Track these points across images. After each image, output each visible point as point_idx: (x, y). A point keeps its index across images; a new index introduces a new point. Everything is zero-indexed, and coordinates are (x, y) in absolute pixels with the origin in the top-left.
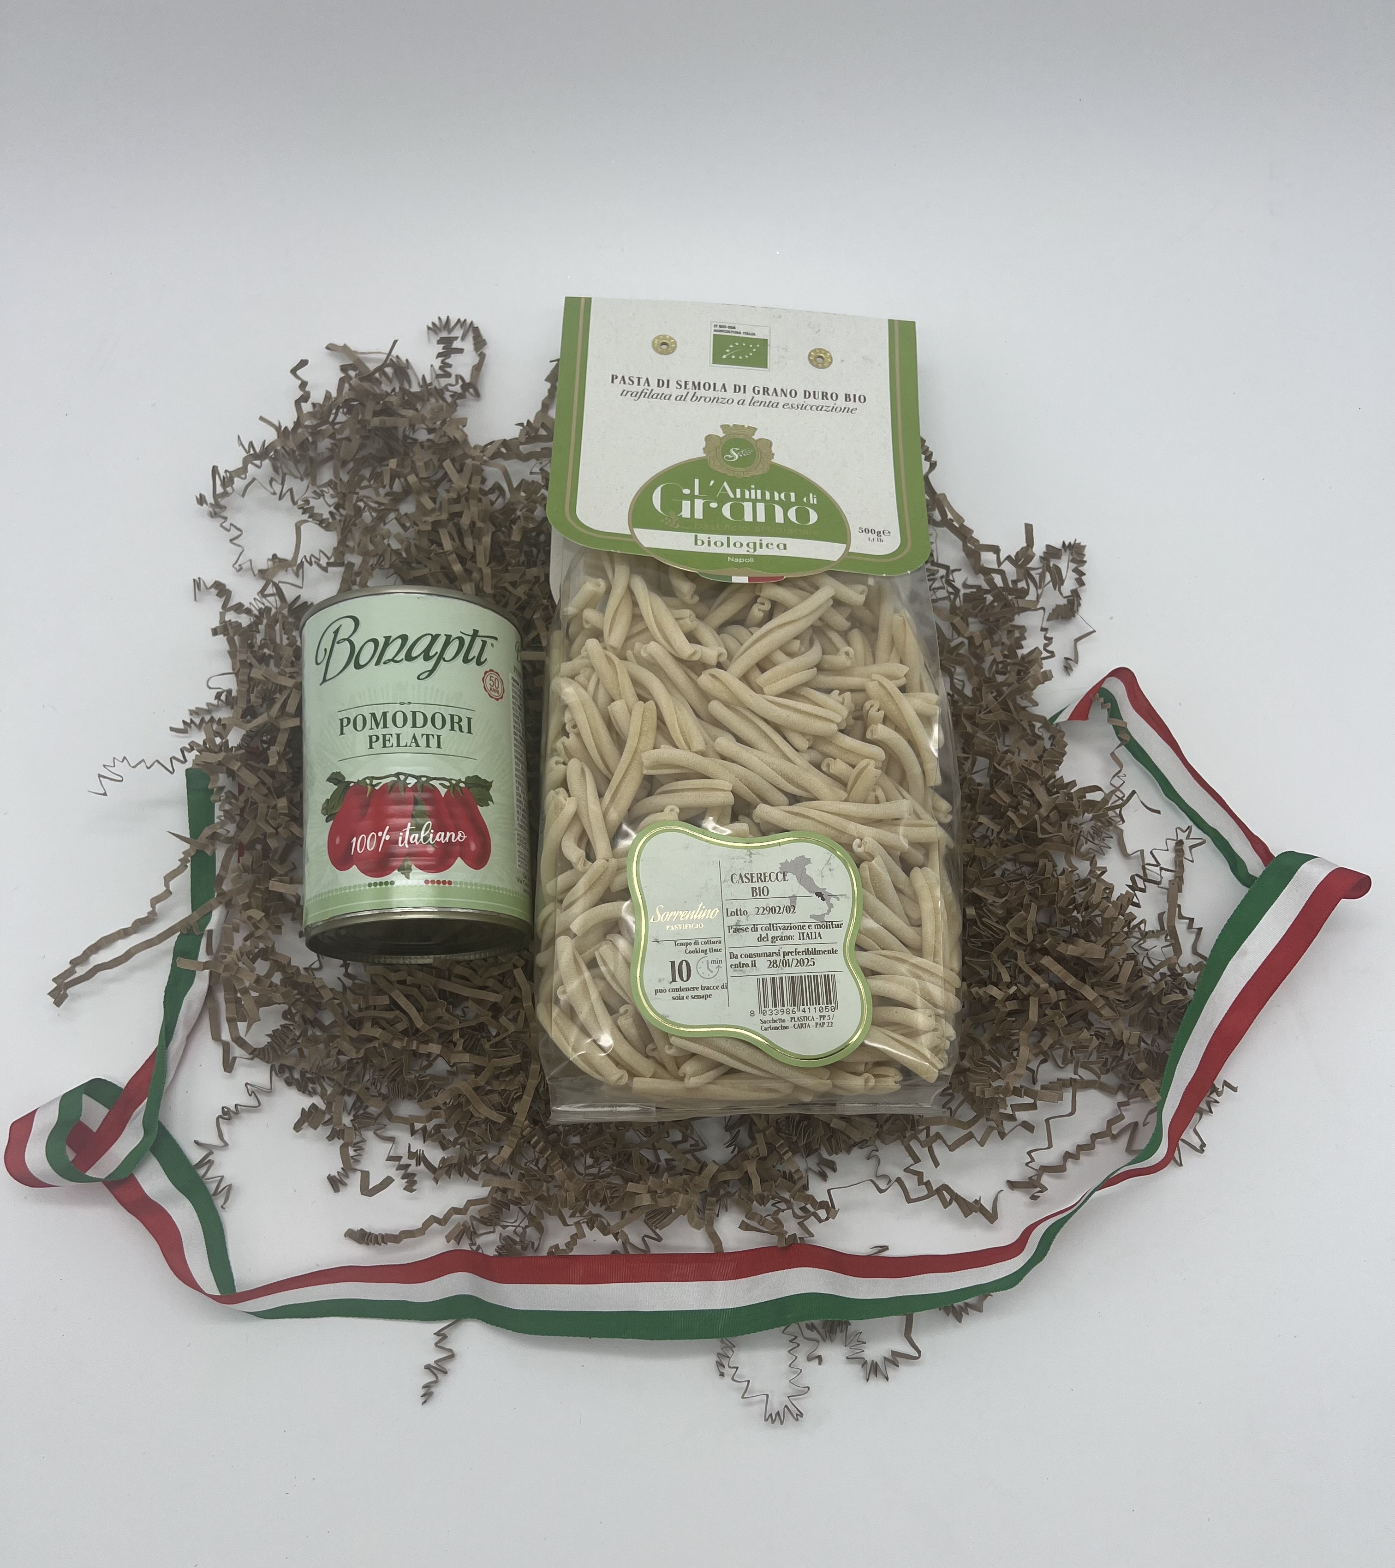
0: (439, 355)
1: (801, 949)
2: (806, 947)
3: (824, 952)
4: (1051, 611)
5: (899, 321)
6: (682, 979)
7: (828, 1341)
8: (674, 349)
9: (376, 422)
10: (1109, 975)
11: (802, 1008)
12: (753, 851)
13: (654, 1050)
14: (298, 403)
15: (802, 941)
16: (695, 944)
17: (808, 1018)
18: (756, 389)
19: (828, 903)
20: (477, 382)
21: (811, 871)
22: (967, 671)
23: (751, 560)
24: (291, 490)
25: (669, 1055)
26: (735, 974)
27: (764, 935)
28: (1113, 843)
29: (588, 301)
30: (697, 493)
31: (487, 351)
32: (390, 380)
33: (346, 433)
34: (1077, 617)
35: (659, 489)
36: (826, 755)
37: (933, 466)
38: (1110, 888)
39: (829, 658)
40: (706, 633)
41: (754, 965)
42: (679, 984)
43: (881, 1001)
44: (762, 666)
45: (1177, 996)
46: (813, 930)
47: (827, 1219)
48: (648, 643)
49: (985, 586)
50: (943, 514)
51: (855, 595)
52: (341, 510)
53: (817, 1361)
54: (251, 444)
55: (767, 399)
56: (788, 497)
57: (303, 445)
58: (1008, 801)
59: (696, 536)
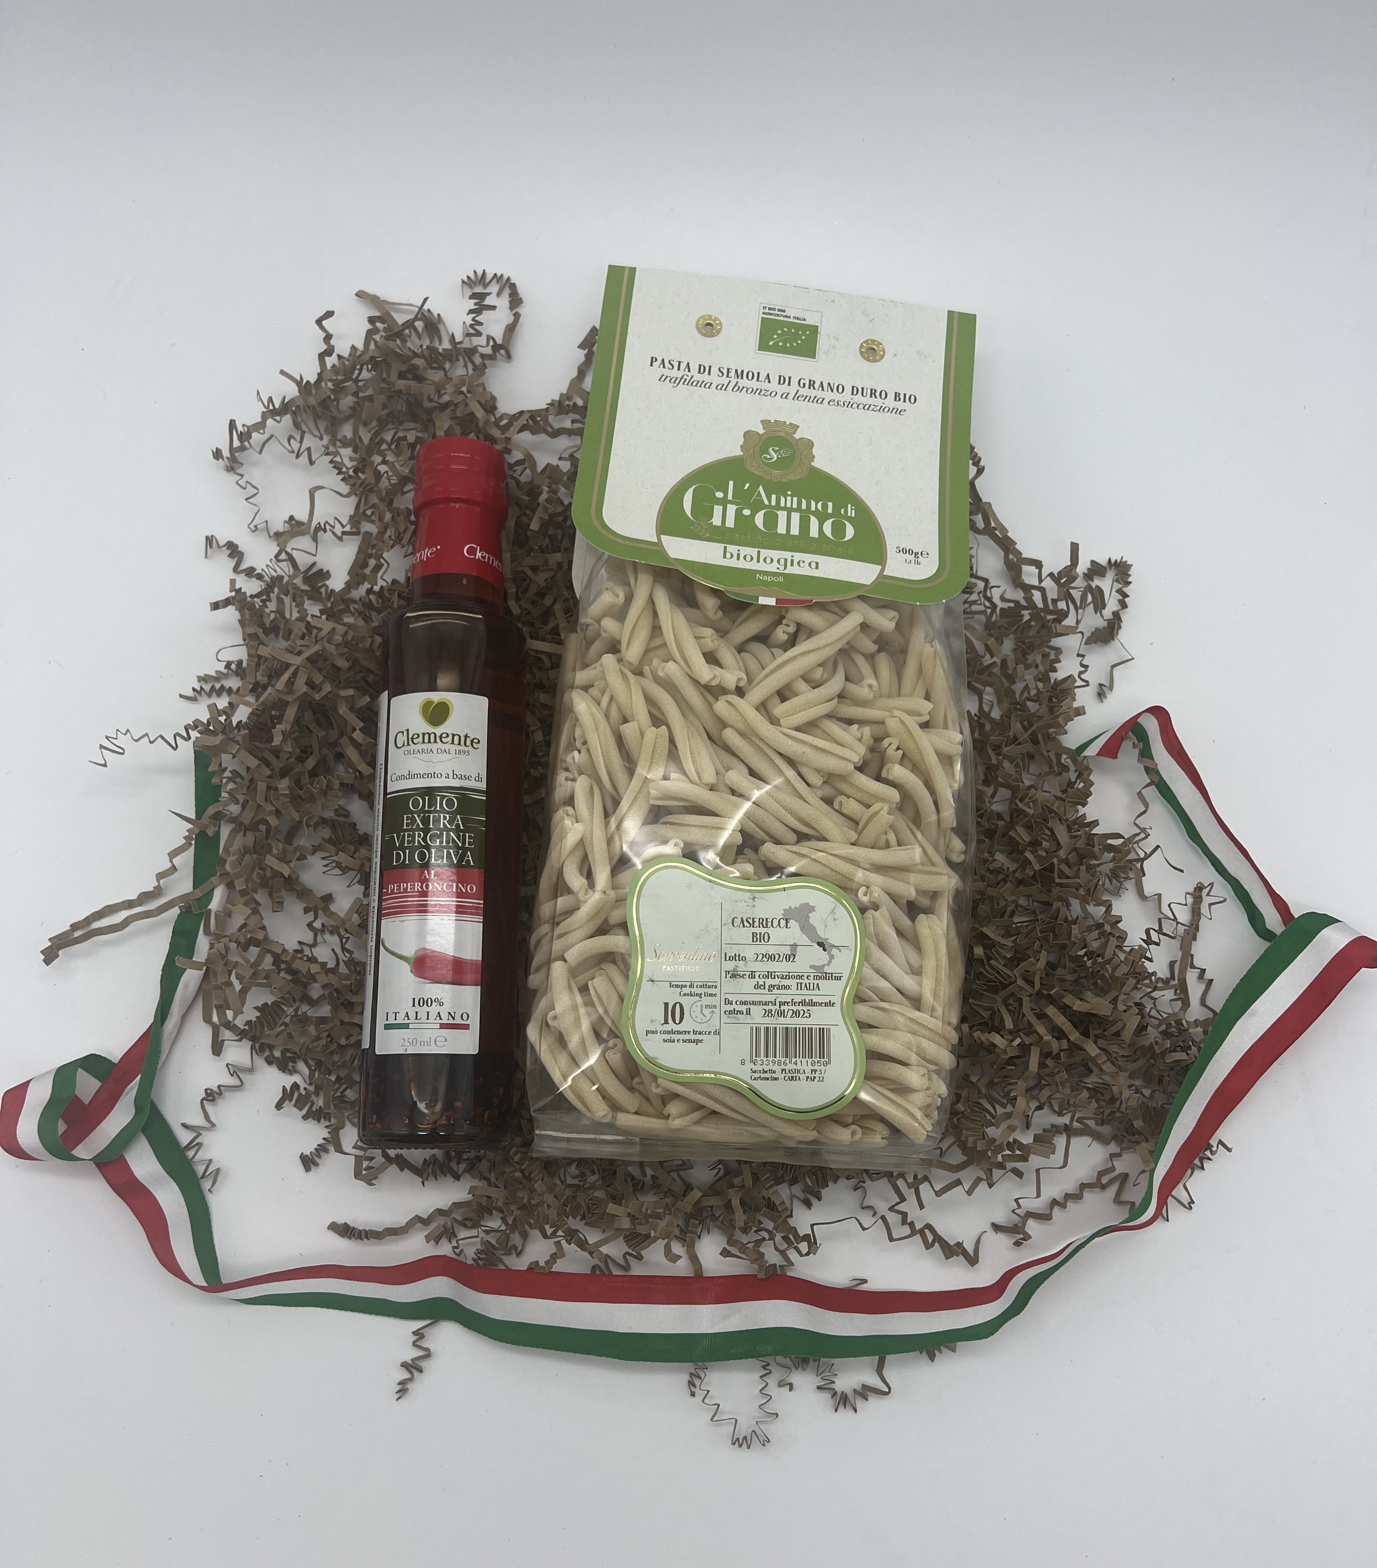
0: (471, 312)
1: (798, 999)
2: (803, 997)
3: (821, 1004)
4: (1089, 635)
5: (959, 313)
6: (674, 1021)
7: (800, 1369)
8: (719, 332)
9: (401, 384)
10: (1113, 1030)
11: (794, 1060)
12: (756, 895)
13: (640, 1083)
14: (322, 356)
15: (799, 992)
16: (690, 986)
17: (799, 1071)
18: (802, 381)
19: (829, 954)
20: (509, 343)
21: (815, 919)
22: (997, 692)
23: (781, 579)
24: (309, 449)
25: (656, 1094)
26: (729, 1021)
27: (761, 982)
28: (1130, 885)
29: (633, 270)
30: (730, 497)
31: (521, 310)
32: (419, 336)
33: (369, 392)
34: (1116, 640)
35: (691, 490)
36: (842, 793)
37: (980, 471)
38: (1123, 937)
39: (852, 688)
40: (727, 655)
41: (748, 1012)
42: (671, 1026)
43: (874, 1055)
44: (783, 694)
45: (1181, 1056)
46: (812, 981)
47: (808, 1254)
48: (667, 662)
49: (1023, 603)
50: (986, 520)
51: (885, 622)
52: (360, 474)
53: (788, 1387)
54: (270, 400)
55: (812, 393)
56: (825, 507)
57: (324, 403)
58: (1027, 840)
59: (725, 548)
